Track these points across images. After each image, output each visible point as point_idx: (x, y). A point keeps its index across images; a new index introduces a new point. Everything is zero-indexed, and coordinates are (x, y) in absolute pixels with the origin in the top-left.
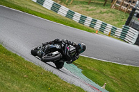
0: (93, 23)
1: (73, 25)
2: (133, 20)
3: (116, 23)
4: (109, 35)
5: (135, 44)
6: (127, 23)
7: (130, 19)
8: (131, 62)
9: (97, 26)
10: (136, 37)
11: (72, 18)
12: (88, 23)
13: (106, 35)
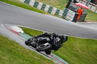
0: (43, 7)
1: (30, 8)
2: (71, 5)
3: (59, 7)
4: (55, 15)
5: (73, 21)
6: (67, 7)
7: (69, 4)
8: (70, 34)
9: (46, 9)
10: (73, 16)
11: (28, 4)
12: (39, 7)
13: (52, 15)
